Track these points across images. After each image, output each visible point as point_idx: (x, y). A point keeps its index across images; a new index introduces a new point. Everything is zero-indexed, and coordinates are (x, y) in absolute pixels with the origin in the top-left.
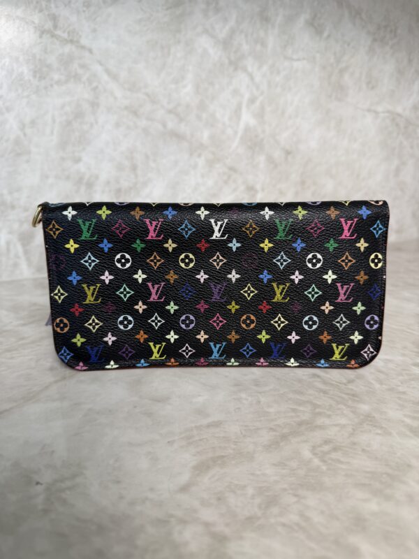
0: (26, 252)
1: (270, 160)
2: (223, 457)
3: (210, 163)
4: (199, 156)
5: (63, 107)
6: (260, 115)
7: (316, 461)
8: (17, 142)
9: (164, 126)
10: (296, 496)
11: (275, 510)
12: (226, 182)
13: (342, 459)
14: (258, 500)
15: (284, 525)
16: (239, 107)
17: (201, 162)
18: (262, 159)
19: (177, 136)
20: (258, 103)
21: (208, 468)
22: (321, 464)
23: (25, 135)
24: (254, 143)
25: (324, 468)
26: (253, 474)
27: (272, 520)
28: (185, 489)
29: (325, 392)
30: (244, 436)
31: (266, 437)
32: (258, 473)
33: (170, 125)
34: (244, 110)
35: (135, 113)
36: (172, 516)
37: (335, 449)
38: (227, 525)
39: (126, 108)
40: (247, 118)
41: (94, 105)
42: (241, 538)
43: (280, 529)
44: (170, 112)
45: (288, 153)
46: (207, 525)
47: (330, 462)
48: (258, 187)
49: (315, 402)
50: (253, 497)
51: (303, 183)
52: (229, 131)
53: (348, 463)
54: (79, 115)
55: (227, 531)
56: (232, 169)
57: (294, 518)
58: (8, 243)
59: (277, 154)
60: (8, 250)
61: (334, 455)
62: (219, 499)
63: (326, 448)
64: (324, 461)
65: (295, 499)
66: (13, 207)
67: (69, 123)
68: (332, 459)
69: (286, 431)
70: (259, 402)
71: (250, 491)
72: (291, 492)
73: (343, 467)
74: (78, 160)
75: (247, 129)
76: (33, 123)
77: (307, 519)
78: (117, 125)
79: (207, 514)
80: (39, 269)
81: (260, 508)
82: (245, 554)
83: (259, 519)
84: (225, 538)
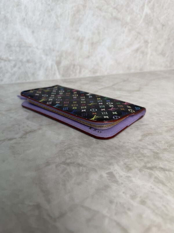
0: (58, 69)
1: (155, 29)
2: (151, 133)
3: (130, 31)
4: (126, 27)
5: (72, 8)
6: (152, 9)
8: (55, 24)
9: (112, 15)
12: (136, 39)
14: (166, 145)
16: (144, 5)
17: (126, 30)
18: (152, 28)
19: (116, 19)
20: (152, 3)
21: (147, 136)
23: (58, 21)
24: (149, 21)
26: (163, 138)
28: (140, 140)
30: (157, 128)
31: (165, 129)
32: (165, 138)
33: (114, 14)
34: (146, 6)
35: (100, 10)
36: (138, 147)
38: (158, 150)
39: (97, 7)
40: (147, 10)
41: (84, 6)
42: (163, 153)
44: (114, 8)
45: (163, 25)
46: (151, 150)
48: (149, 41)
50: (164, 144)
51: (169, 39)
52: (139, 16)
54: (78, 11)
55: (158, 151)
56: (139, 33)
58: (52, 65)
59: (159, 26)
60: (52, 67)
62: (153, 144)
66: (54, 50)
67: (74, 15)
69: (172, 127)
70: (160, 119)
71: (163, 142)
74: (77, 31)
75: (146, 15)
76: (61, 15)
78: (93, 15)
79: (150, 147)
80: (63, 76)
81: (168, 147)
82: (165, 157)
83: (168, 149)
84: (158, 153)
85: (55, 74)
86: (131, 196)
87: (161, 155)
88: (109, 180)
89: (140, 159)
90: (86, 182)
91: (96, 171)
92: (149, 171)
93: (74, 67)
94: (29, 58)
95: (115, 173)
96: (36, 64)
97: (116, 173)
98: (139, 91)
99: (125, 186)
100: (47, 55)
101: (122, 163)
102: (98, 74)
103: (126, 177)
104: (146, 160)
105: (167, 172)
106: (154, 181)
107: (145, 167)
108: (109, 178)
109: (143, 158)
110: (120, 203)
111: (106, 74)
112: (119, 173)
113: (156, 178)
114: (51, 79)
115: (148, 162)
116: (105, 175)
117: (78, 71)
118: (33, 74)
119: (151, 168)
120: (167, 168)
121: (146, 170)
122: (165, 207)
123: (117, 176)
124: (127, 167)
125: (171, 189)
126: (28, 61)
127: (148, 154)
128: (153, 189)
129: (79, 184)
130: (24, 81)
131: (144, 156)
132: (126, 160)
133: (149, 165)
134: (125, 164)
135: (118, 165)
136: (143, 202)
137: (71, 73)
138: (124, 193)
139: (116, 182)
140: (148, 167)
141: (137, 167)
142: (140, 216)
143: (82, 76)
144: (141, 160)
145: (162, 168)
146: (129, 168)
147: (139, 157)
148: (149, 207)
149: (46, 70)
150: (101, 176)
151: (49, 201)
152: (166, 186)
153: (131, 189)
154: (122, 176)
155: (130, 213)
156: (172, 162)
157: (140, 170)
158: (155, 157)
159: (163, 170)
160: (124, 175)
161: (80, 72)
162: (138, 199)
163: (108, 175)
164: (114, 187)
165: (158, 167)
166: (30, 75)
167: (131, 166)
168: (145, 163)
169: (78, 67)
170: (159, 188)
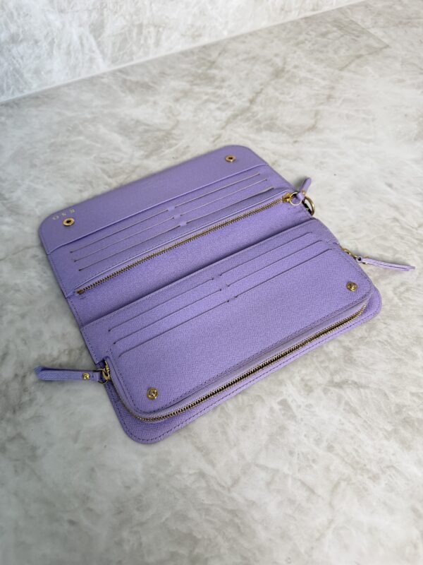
0: (99, 44)
7: (396, 300)
10: (385, 323)
11: (374, 333)
13: (411, 298)
15: (380, 341)
22: (398, 301)
25: (401, 304)
27: (374, 339)
29: (402, 238)
37: (407, 290)
38: (350, 342)
42: (358, 349)
43: (378, 343)
47: (404, 300)
49: (395, 247)
53: (415, 300)
55: (351, 345)
57: (385, 337)
58: (80, 38)
60: (82, 45)
61: (406, 295)
63: (402, 289)
64: (401, 299)
65: (385, 326)
68: (405, 298)
72: (382, 321)
73: (412, 303)
77: (391, 338)
80: (114, 61)
81: (366, 331)
82: (361, 357)
83: (366, 338)
84: (350, 349)
85: (92, 60)
86: (315, 440)
87: (355, 354)
88: (284, 415)
89: (323, 365)
90: (253, 423)
91: (263, 401)
92: (337, 390)
93: (140, 33)
94: (13, 28)
95: (289, 400)
96: (36, 42)
97: (292, 401)
98: (312, 128)
99: (305, 424)
100: (62, 11)
101: (298, 378)
102: (205, 40)
103: (306, 406)
104: (332, 366)
105: (362, 390)
106: (344, 410)
107: (332, 383)
108: (283, 412)
109: (327, 364)
110: (303, 454)
111: (225, 34)
112: (295, 401)
113: (347, 403)
114: (84, 75)
115: (336, 372)
116: (277, 407)
117: (151, 41)
118: (37, 72)
119: (339, 385)
120: (363, 381)
121: (333, 389)
122: (356, 451)
123: (293, 405)
124: (306, 385)
125: (365, 421)
126: (14, 39)
127: (335, 354)
128: (343, 424)
129: (244, 428)
130: (18, 95)
131: (330, 359)
132: (303, 372)
133: (337, 379)
134: (302, 380)
135: (293, 384)
136: (330, 448)
137: (135, 48)
138: (305, 436)
139: (293, 417)
140: (336, 383)
141: (320, 385)
142: (327, 469)
143: (162, 52)
144: (326, 368)
145: (356, 383)
146: (309, 390)
147: (322, 362)
148: (337, 455)
149: (68, 53)
150: (272, 410)
151: (213, 464)
152: (359, 416)
153: (314, 429)
154: (300, 406)
155: (315, 467)
156: (370, 367)
157: (325, 391)
158: (346, 358)
159: (357, 385)
160: (303, 402)
161: (157, 43)
162: (324, 444)
163: (280, 407)
164: (292, 426)
165: (350, 382)
166: (27, 76)
167: (310, 383)
168: (332, 375)
169: (152, 29)
170: (350, 422)
